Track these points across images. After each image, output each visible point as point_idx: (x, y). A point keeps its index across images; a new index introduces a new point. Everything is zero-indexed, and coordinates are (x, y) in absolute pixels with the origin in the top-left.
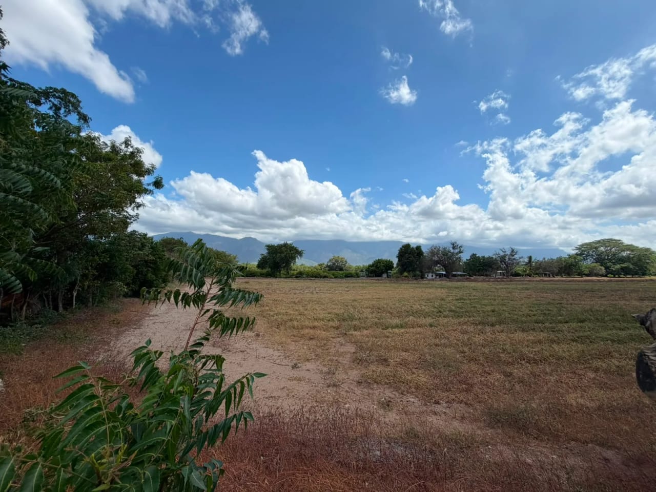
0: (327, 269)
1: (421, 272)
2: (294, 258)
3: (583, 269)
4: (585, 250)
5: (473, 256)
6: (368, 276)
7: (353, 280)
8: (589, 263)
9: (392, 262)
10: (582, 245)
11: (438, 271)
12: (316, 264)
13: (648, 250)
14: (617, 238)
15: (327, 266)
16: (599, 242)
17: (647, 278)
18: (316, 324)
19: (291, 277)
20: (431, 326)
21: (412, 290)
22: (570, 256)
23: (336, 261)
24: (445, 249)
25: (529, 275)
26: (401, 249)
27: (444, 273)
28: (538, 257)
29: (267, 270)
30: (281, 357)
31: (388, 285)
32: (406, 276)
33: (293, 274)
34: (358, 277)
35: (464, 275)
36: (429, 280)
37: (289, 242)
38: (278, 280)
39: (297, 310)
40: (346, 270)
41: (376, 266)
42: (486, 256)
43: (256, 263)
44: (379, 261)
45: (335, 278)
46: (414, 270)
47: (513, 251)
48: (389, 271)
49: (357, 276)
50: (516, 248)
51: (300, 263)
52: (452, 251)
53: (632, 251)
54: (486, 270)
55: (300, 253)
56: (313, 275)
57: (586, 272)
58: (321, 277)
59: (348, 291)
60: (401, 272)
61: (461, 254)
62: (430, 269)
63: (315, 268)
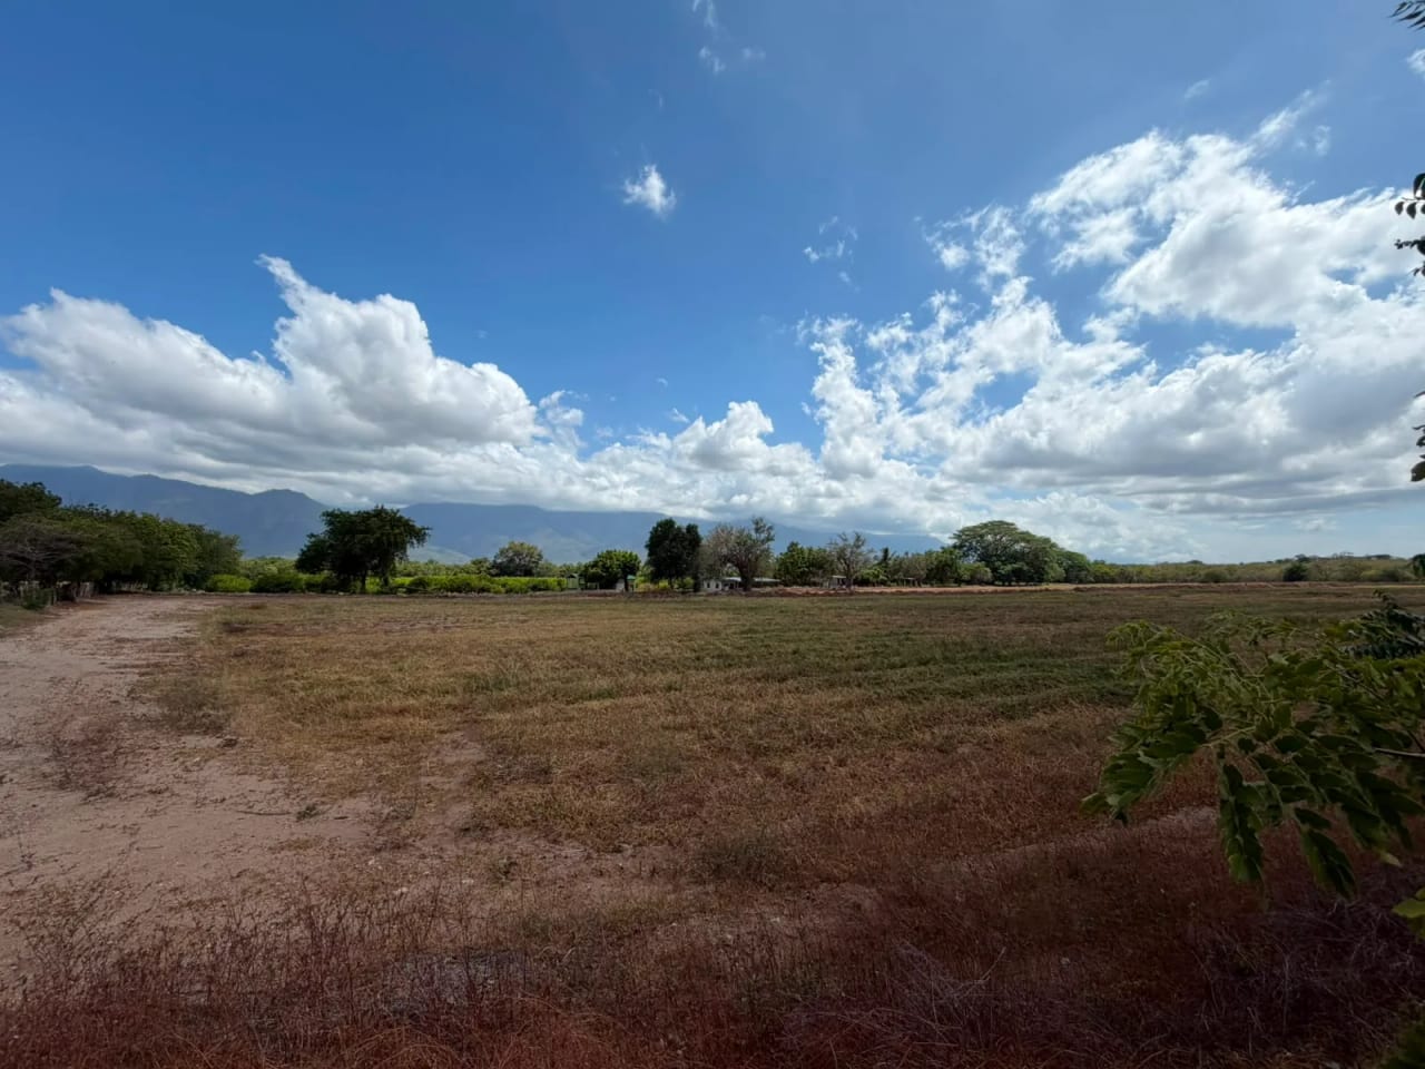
0: (493, 571)
1: (695, 577)
2: (401, 547)
3: (961, 571)
4: (969, 539)
5: (794, 544)
6: (585, 588)
7: (549, 596)
8: (971, 562)
9: (635, 558)
10: (963, 531)
11: (727, 575)
12: (465, 560)
13: (1047, 540)
14: (1009, 520)
15: (495, 565)
16: (985, 526)
17: (1044, 586)
19: (394, 592)
20: (670, 688)
22: (944, 550)
23: (518, 554)
24: (741, 531)
25: (883, 583)
26: (655, 530)
27: (739, 579)
28: (897, 552)
29: (325, 573)
30: (276, 794)
31: (620, 605)
32: (666, 589)
33: (402, 585)
34: (563, 590)
35: (776, 584)
36: (709, 594)
37: (388, 507)
40: (540, 574)
41: (603, 566)
42: (815, 548)
43: (296, 557)
44: (608, 555)
45: (507, 592)
46: (680, 574)
48: (630, 577)
49: (560, 587)
50: (866, 532)
51: (417, 557)
52: (754, 535)
53: (1028, 542)
54: (814, 574)
55: (419, 535)
56: (458, 588)
57: (966, 577)
58: (473, 590)
60: (655, 577)
61: (770, 543)
62: (714, 572)
63: (464, 569)
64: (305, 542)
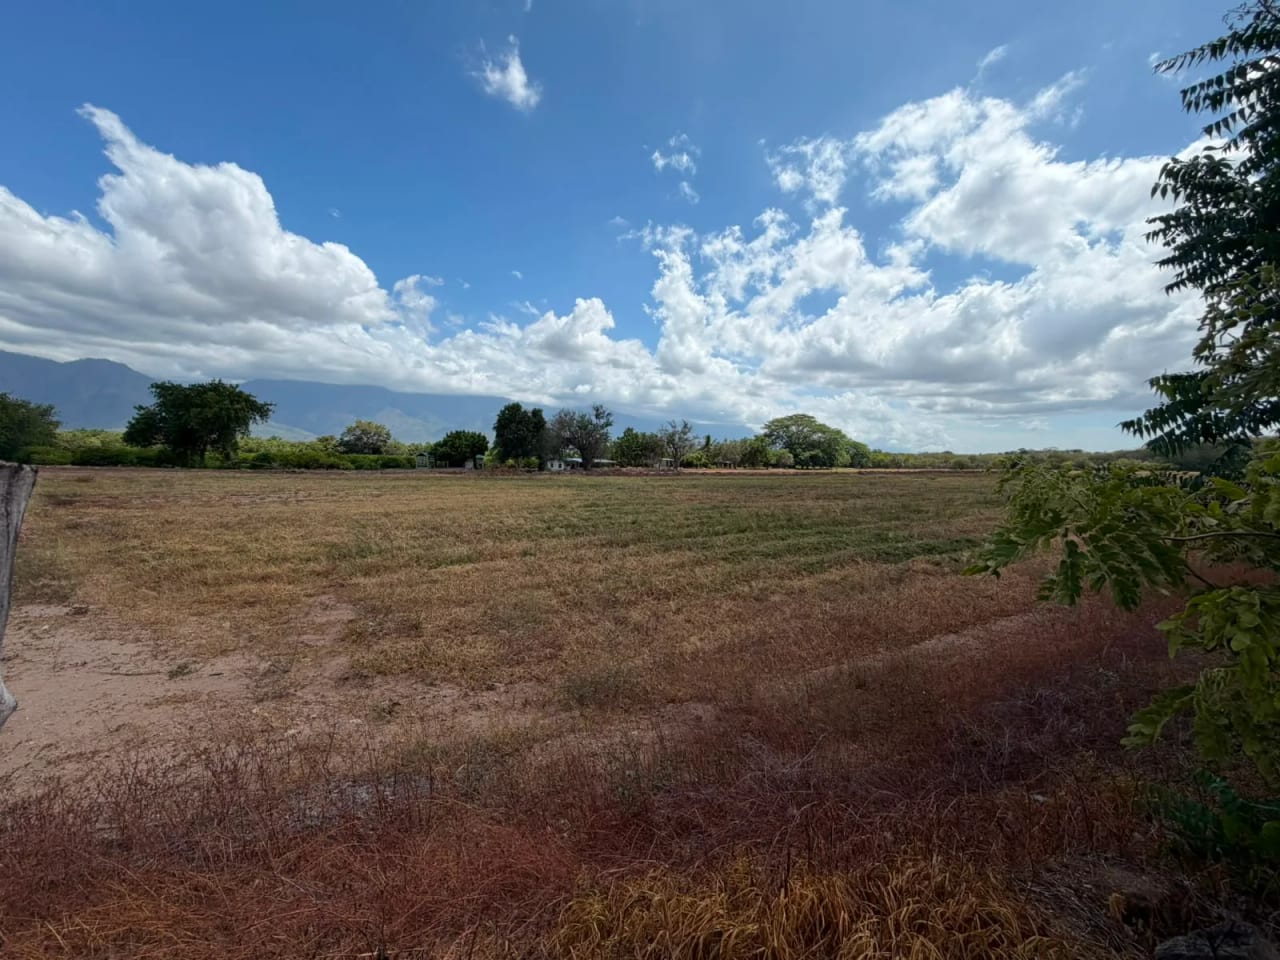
0: (341, 449)
1: (539, 457)
2: (243, 422)
3: (770, 456)
4: (777, 429)
5: (629, 430)
6: (434, 466)
7: (400, 473)
8: (778, 448)
9: (484, 438)
10: (773, 422)
11: (569, 456)
12: (310, 438)
13: (838, 432)
14: (810, 414)
15: (342, 443)
16: (791, 418)
17: (834, 470)
18: (272, 569)
19: (236, 466)
20: (525, 554)
21: (514, 491)
22: (757, 438)
23: (364, 432)
24: (583, 417)
25: (705, 466)
26: (503, 412)
27: (580, 460)
28: (718, 438)
29: (158, 447)
30: (143, 656)
31: (471, 482)
32: (512, 466)
33: (245, 460)
34: (414, 467)
35: (613, 465)
36: (553, 473)
37: (227, 382)
38: (193, 472)
39: (226, 543)
40: (387, 452)
41: (452, 446)
42: (648, 433)
43: (123, 430)
44: (458, 435)
45: (357, 468)
46: (526, 454)
47: (686, 426)
48: (478, 456)
49: (410, 464)
50: (692, 421)
51: (259, 433)
52: (595, 421)
53: (824, 433)
54: (646, 457)
55: (262, 411)
56: (302, 463)
57: (773, 462)
58: (321, 466)
59: (378, 496)
60: (502, 458)
61: (609, 428)
62: (557, 454)
63: (310, 446)
64: (132, 415)
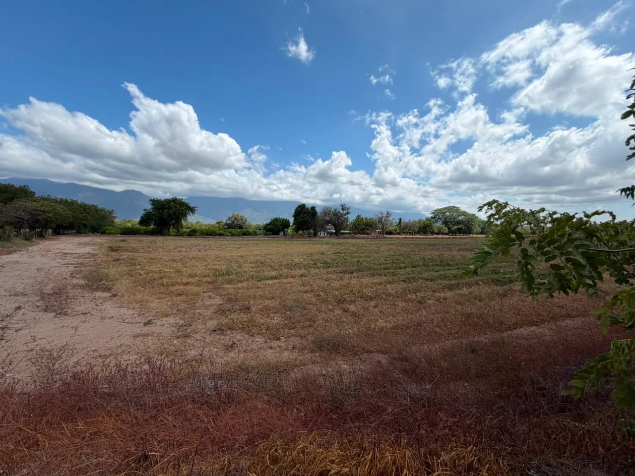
0: (226, 227)
1: (314, 230)
2: (185, 215)
3: (434, 229)
4: (438, 214)
5: (359, 216)
6: (266, 234)
7: (250, 238)
8: (439, 225)
9: (288, 221)
10: (436, 211)
11: (329, 229)
12: (213, 222)
13: (473, 215)
14: (457, 206)
15: (226, 224)
16: (446, 208)
19: (182, 235)
22: (427, 219)
23: (236, 219)
24: (335, 210)
25: (399, 234)
26: (297, 208)
27: (334, 231)
28: (406, 220)
29: (152, 227)
31: (281, 242)
32: (301, 235)
33: (186, 232)
34: (256, 235)
35: (351, 233)
36: (320, 238)
37: (178, 197)
38: (166, 237)
40: (245, 228)
41: (274, 225)
42: (369, 218)
43: (138, 219)
44: (276, 220)
45: (231, 236)
46: (308, 228)
48: (286, 230)
49: (255, 234)
50: (391, 211)
51: (192, 220)
52: (341, 211)
53: (465, 216)
54: (368, 229)
55: (192, 210)
56: (209, 233)
57: (436, 231)
58: (216, 235)
59: (239, 248)
60: (296, 230)
61: (348, 215)
62: (323, 228)
63: (213, 226)
64: (142, 213)
